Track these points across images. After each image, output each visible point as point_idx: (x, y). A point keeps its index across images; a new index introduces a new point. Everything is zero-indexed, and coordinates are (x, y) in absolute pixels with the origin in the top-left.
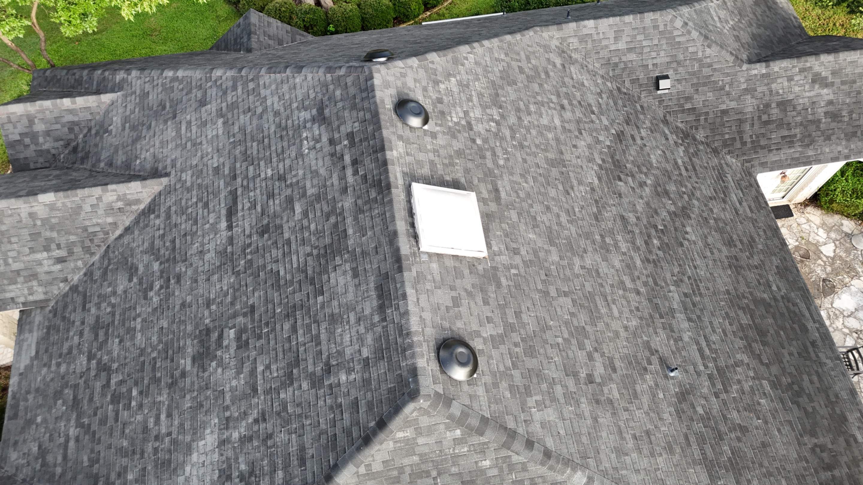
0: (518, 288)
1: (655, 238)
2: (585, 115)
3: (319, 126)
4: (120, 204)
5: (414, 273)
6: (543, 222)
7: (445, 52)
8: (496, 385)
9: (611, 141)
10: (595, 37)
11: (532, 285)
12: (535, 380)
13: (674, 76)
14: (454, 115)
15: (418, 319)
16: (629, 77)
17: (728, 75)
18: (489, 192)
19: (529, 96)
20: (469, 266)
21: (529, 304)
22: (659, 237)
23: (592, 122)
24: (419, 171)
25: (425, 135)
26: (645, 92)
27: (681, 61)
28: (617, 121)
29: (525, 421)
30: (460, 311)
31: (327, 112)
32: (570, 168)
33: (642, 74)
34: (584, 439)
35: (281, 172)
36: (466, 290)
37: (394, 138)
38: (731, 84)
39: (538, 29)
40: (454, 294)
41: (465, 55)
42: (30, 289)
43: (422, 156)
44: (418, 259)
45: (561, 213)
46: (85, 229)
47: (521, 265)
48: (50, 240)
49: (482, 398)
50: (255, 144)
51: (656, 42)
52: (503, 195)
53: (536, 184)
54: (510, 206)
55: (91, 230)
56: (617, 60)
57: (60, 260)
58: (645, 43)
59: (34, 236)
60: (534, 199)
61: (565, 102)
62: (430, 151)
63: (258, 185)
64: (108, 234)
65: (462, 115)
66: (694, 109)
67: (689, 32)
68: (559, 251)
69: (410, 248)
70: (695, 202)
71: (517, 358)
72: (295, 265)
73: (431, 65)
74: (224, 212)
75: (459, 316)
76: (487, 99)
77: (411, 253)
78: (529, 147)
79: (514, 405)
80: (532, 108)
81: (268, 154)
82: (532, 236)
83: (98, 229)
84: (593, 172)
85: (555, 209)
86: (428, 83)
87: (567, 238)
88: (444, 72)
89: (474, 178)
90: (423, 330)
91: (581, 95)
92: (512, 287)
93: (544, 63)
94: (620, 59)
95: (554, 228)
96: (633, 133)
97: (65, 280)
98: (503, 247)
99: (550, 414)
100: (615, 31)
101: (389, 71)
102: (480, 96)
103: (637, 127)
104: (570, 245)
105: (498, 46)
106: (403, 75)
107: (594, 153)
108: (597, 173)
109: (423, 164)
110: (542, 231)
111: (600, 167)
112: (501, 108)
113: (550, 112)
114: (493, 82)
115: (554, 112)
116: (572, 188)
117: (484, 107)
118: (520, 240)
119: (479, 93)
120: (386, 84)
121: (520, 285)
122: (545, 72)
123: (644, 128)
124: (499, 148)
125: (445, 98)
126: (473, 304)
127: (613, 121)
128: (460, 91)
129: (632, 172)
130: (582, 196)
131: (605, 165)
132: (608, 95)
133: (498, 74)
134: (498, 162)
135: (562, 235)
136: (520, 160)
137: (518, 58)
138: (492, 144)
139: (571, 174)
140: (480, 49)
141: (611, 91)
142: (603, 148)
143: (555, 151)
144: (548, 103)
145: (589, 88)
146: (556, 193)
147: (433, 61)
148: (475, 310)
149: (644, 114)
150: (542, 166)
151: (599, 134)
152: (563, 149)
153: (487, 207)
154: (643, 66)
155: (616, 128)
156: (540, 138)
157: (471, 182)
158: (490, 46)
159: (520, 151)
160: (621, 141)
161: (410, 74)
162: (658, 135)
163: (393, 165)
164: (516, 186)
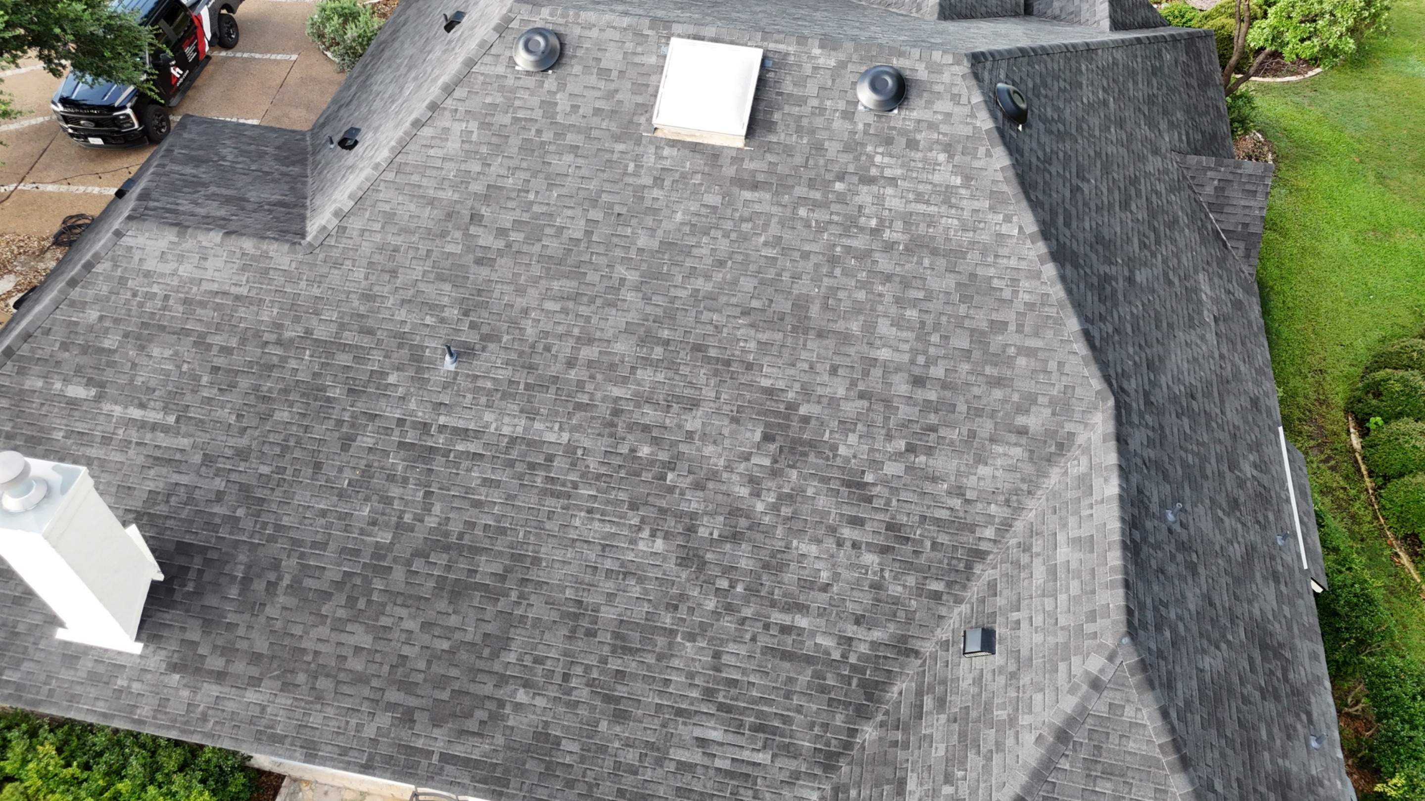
0: (608, 164)
1: (652, 454)
2: (905, 426)
5: (647, 32)
6: (698, 245)
7: (1015, 182)
8: (502, 89)
9: (847, 460)
11: (607, 187)
12: (495, 140)
14: (886, 160)
15: (593, 22)
16: (1002, 576)
17: (974, 790)
18: (753, 173)
19: (938, 319)
20: (643, 105)
21: (584, 172)
22: (652, 463)
23: (889, 437)
24: (788, 78)
25: (848, 103)
27: (1018, 679)
28: (894, 503)
29: (456, 110)
30: (592, 74)
32: (790, 340)
33: (1004, 602)
34: (415, 178)
36: (617, 91)
37: (841, 55)
39: (1111, 402)
40: (615, 74)
41: (1015, 219)
43: (812, 89)
44: (663, 40)
45: (711, 284)
47: (639, 182)
49: (493, 68)
51: (1062, 622)
52: (747, 195)
53: (763, 260)
54: (729, 201)
56: (1036, 549)
58: (1062, 598)
60: (737, 245)
61: (932, 396)
62: (822, 102)
65: (888, 173)
66: (920, 716)
67: (1072, 691)
68: (652, 252)
70: (711, 604)
71: (524, 128)
73: (982, 151)
75: (586, 71)
76: (922, 229)
77: (672, 32)
78: (831, 275)
79: (474, 104)
80: (911, 314)
82: (679, 217)
84: (781, 385)
85: (718, 277)
86: (945, 134)
87: (669, 276)
88: (972, 168)
89: (775, 156)
90: (578, 24)
91: (952, 442)
92: (610, 155)
93: (1025, 385)
95: (688, 260)
96: (868, 527)
98: (667, 163)
99: (453, 145)
101: (960, 79)
102: (928, 219)
103: (884, 550)
104: (659, 276)
105: (1048, 295)
106: (956, 99)
107: (820, 407)
108: (780, 393)
109: (800, 86)
110: (686, 238)
111: (792, 407)
112: (906, 249)
113: (906, 347)
114: (962, 255)
115: (906, 358)
116: (752, 326)
117: (908, 220)
118: (674, 194)
119: (935, 219)
120: (935, 69)
121: (611, 167)
122: (1000, 378)
123: (882, 570)
124: (828, 217)
125: (919, 155)
126: (598, 94)
127: (895, 491)
128: (935, 185)
129: (781, 476)
130: (739, 340)
131: (796, 418)
132: (961, 514)
133: (980, 271)
134: (803, 206)
135: (675, 270)
136: (807, 247)
137: (1027, 329)
138: (835, 207)
139: (780, 336)
140: (1032, 253)
141: (971, 528)
142: (831, 432)
143: (824, 323)
144: (925, 353)
145: (973, 471)
146: (746, 290)
147: (991, 156)
148: (590, 94)
149: (919, 591)
150: (795, 286)
151: (860, 437)
152: (827, 342)
153: (729, 161)
154: (1019, 600)
155: (878, 488)
156: (849, 304)
157: (769, 150)
158: (1044, 277)
159: (824, 254)
160: (848, 484)
161: (960, 111)
162: (867, 599)
163: (798, 43)
164: (761, 222)
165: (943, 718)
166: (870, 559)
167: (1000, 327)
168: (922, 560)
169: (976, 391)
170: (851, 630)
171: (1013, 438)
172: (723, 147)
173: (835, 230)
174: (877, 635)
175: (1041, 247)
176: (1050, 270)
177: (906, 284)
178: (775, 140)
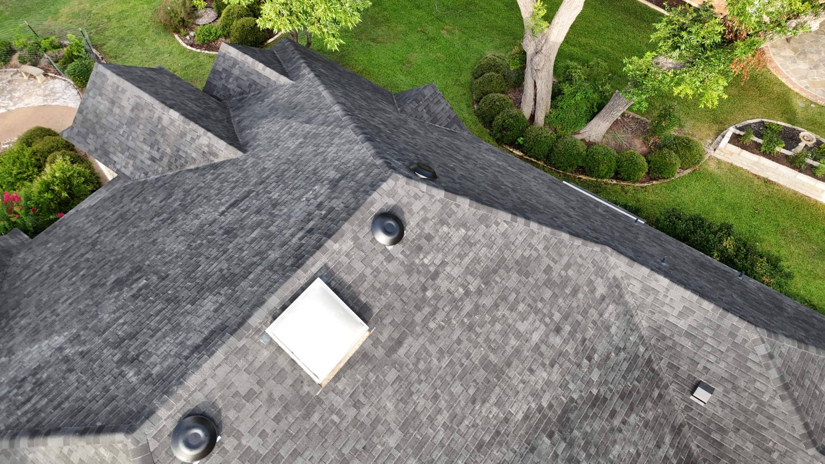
0: (323, 434)
2: (577, 354)
3: (328, 188)
4: (206, 149)
5: (240, 344)
6: (416, 404)
7: (481, 206)
9: (581, 397)
10: (661, 297)
11: (339, 445)
13: (721, 396)
14: (429, 257)
15: (201, 379)
16: (670, 358)
17: (785, 443)
18: (390, 338)
19: (531, 296)
20: (297, 379)
21: (317, 456)
23: (579, 366)
24: (343, 274)
25: (381, 252)
26: (676, 385)
27: (739, 387)
28: (611, 386)
30: (245, 405)
31: (343, 181)
32: (502, 384)
33: (686, 367)
35: (280, 201)
36: (271, 395)
37: (349, 235)
38: (783, 455)
39: (609, 249)
40: (256, 388)
41: (499, 220)
42: (127, 163)
43: (359, 266)
44: (256, 337)
45: (445, 412)
46: (178, 150)
47: (350, 419)
48: (157, 142)
50: (294, 170)
51: (723, 349)
52: (402, 351)
53: (448, 369)
54: (399, 366)
55: (181, 153)
56: (668, 334)
57: (153, 159)
58: (709, 341)
59: (152, 133)
60: (430, 379)
61: (567, 328)
62: (371, 267)
63: (263, 199)
64: (187, 163)
65: (437, 262)
66: (720, 445)
67: (768, 368)
68: (402, 440)
69: (260, 323)
72: (208, 271)
73: (453, 207)
74: (233, 200)
75: (238, 408)
76: (479, 268)
77: (257, 327)
78: (478, 335)
80: (521, 307)
81: (290, 183)
82: (390, 406)
83: (184, 156)
84: (525, 407)
85: (443, 404)
86: (434, 218)
87: (426, 438)
88: (460, 219)
89: (388, 317)
90: (194, 392)
91: (594, 335)
92: (317, 429)
93: (582, 280)
94: (673, 335)
95: (421, 418)
96: (618, 409)
97: (146, 174)
98: (349, 391)
100: (684, 306)
101: (407, 186)
102: (475, 261)
103: (631, 409)
104: (421, 445)
105: (545, 236)
106: (416, 197)
107: (547, 392)
108: (530, 411)
109: (352, 272)
110: (406, 410)
111: (540, 409)
112: (486, 284)
113: (537, 323)
114: (503, 260)
115: (543, 327)
116: (484, 402)
117: (469, 271)
118: (373, 399)
119: (477, 258)
120: (392, 193)
121: (326, 433)
122: (574, 289)
123: (640, 416)
124: (444, 313)
125: (437, 238)
126: (263, 410)
127: (606, 382)
128: (459, 244)
129: (574, 441)
130: (487, 416)
131: (547, 411)
132: (629, 356)
133: (517, 257)
134: (428, 323)
135: (423, 431)
136: (455, 338)
137: (556, 258)
138: (440, 305)
139: (497, 390)
140: (521, 226)
141: (637, 356)
142: (563, 396)
143: (503, 358)
144: (545, 315)
145: (611, 336)
146: (460, 392)
147: (460, 205)
148: (260, 416)
149: (655, 403)
150: (473, 360)
151: (573, 381)
152: (514, 363)
153: (373, 348)
154: (692, 360)
155: (602, 390)
156: (499, 336)
157: (382, 319)
158: (535, 230)
159: (464, 331)
160: (593, 406)
161: (425, 200)
162: (650, 435)
163: (324, 253)
164: (424, 354)
165: (731, 434)
166: (633, 419)
167: (548, 270)
168: (643, 392)
169: (574, 305)
170: (661, 453)
171: (604, 305)
172: (362, 346)
173: (453, 314)
174: (668, 440)
175: (521, 220)
176: (534, 226)
177: (504, 298)
178: (378, 310)
